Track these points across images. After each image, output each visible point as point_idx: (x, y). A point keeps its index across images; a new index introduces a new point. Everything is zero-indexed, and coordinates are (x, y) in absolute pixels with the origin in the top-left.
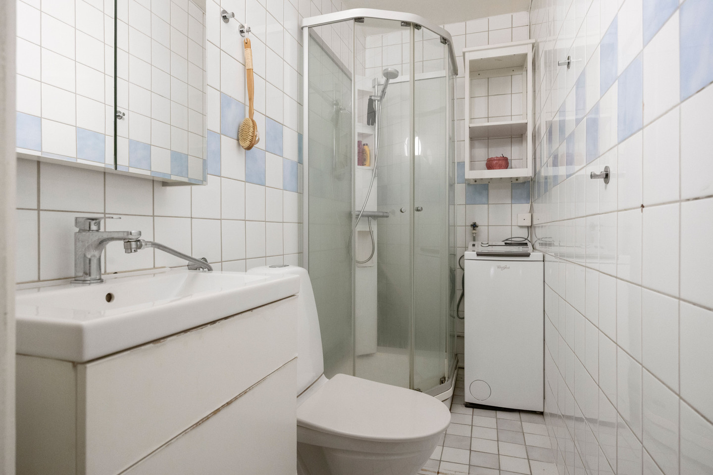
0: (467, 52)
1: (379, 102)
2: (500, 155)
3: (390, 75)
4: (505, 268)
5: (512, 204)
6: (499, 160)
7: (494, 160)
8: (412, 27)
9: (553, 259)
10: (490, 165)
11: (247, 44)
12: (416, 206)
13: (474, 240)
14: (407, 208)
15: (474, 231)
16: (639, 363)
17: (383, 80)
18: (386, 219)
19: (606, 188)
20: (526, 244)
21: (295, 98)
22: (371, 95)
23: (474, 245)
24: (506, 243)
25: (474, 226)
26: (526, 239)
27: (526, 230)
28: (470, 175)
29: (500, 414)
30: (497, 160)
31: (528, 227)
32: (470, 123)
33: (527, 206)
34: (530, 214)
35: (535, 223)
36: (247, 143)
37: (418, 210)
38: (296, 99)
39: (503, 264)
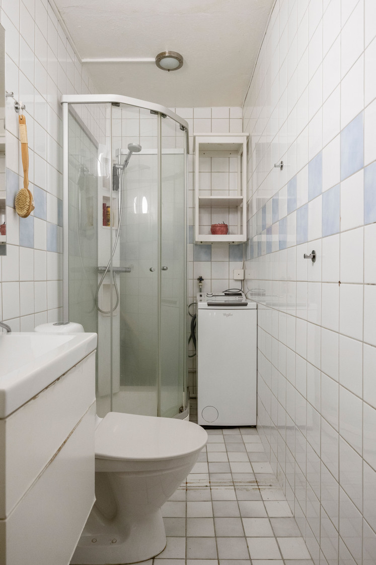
0: (197, 136)
1: (122, 170)
2: (221, 223)
3: (134, 149)
4: (229, 315)
5: (229, 261)
6: (221, 227)
7: (218, 226)
8: (159, 116)
9: (265, 307)
10: (214, 231)
11: (22, 120)
12: (162, 266)
13: (201, 291)
14: (155, 267)
15: (200, 284)
16: (337, 382)
17: (127, 151)
18: (128, 273)
19: (313, 265)
20: (241, 294)
21: (55, 165)
22: (115, 163)
23: (201, 296)
24: (225, 294)
25: (201, 279)
26: (240, 290)
27: (239, 283)
28: (199, 238)
29: (226, 432)
30: (219, 226)
31: (241, 280)
32: (199, 195)
33: (240, 264)
34: (243, 270)
35: (246, 278)
36: (25, 212)
37: (164, 269)
38: (56, 167)
39: (227, 312)
